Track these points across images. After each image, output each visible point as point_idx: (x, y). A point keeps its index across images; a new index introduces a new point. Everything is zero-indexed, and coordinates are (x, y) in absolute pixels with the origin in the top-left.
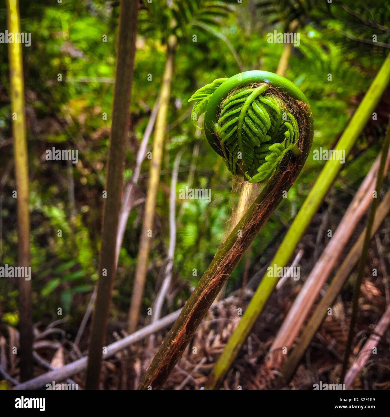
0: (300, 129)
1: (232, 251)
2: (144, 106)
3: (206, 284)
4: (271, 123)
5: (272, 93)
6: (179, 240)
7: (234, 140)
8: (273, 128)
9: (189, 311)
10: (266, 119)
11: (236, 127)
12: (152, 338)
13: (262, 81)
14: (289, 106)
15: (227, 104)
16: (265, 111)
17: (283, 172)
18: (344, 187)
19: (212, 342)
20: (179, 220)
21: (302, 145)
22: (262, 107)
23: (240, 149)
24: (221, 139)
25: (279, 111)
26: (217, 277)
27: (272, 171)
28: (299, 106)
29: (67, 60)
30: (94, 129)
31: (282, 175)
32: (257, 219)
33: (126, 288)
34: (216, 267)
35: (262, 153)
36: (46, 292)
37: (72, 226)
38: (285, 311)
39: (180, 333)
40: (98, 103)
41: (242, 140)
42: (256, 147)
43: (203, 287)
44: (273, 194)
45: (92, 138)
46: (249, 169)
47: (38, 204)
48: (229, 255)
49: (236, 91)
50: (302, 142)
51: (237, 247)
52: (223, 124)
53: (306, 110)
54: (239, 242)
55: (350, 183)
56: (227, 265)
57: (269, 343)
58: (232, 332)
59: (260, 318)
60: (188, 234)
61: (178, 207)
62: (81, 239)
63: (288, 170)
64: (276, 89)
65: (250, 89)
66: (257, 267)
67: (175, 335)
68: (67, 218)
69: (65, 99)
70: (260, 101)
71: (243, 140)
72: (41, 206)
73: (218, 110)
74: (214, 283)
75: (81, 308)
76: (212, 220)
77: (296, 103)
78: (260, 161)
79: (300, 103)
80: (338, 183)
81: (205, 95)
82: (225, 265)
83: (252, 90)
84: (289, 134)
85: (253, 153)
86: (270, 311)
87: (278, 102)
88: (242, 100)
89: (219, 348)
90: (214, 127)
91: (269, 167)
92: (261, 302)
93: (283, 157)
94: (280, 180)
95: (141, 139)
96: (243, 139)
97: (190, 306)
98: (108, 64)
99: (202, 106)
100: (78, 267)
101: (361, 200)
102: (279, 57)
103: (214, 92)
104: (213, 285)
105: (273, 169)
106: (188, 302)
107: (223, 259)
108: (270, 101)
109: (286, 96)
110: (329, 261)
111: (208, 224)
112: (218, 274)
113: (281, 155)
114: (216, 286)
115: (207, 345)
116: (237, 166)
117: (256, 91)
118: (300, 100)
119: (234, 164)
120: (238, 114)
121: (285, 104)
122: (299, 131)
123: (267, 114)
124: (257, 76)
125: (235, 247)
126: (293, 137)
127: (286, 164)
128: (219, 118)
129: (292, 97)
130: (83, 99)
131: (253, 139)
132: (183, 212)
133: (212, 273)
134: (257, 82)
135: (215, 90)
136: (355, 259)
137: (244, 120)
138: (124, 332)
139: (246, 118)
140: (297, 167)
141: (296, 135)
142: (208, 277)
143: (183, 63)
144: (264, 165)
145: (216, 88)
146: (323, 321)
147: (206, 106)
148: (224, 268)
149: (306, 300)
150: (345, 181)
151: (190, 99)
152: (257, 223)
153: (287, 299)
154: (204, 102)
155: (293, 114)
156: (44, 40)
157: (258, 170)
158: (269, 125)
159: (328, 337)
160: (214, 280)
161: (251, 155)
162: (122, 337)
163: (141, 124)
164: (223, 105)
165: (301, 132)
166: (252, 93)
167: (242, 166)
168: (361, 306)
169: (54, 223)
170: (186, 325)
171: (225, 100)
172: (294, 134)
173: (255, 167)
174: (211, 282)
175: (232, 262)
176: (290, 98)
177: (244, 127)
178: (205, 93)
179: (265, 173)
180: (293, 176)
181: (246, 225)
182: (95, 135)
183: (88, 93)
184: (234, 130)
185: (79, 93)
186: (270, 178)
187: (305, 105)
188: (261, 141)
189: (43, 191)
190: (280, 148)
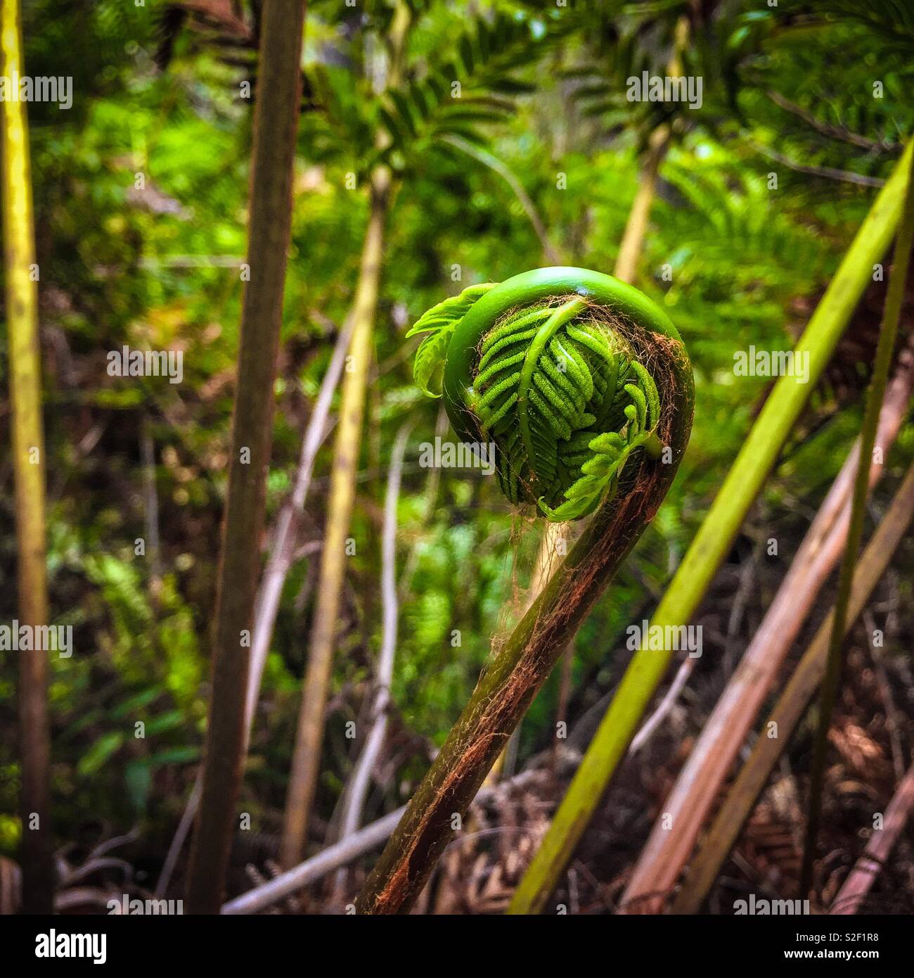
0: (661, 396)
1: (514, 680)
2: (320, 322)
3: (455, 758)
4: (595, 384)
5: (596, 318)
6: (405, 631)
7: (511, 426)
8: (600, 397)
9: (417, 822)
10: (583, 377)
11: (515, 395)
12: (341, 875)
13: (572, 292)
14: (636, 346)
15: (494, 345)
16: (581, 360)
17: (625, 495)
18: (789, 501)
19: (483, 882)
20: (406, 584)
21: (668, 433)
22: (573, 350)
23: (524, 447)
24: (481, 423)
25: (612, 358)
26: (480, 741)
27: (599, 496)
28: (658, 346)
29: (142, 221)
30: (205, 376)
31: (623, 501)
32: (570, 604)
33: (281, 750)
34: (477, 717)
35: (575, 454)
36: (88, 765)
37: (153, 603)
38: (658, 800)
39: (394, 877)
40: (213, 314)
41: (529, 425)
42: (561, 441)
43: (447, 765)
44: (605, 544)
45: (202, 397)
46: (546, 489)
47: (73, 553)
48: (507, 689)
49: (513, 313)
50: (668, 426)
51: (524, 669)
52: (485, 389)
53: (675, 354)
54: (529, 657)
55: (804, 491)
56: (502, 711)
57: (616, 884)
58: (528, 858)
59: (597, 818)
60: (428, 617)
61: (403, 555)
62: (174, 634)
63: (639, 489)
64: (605, 308)
65: (544, 311)
66: (591, 694)
67: (383, 882)
68: (143, 585)
69: (138, 306)
70: (568, 337)
71: (531, 425)
72: (80, 557)
73: (474, 357)
74: (474, 756)
75: (172, 802)
76: (484, 583)
77: (650, 338)
78: (573, 473)
79: (659, 338)
80: (775, 492)
81: (444, 322)
82: (498, 711)
83: (550, 311)
84: (635, 411)
85: (554, 454)
86: (622, 802)
87: (609, 338)
88: (527, 334)
89: (497, 898)
90: (464, 396)
91: (592, 487)
92: (594, 786)
93: (624, 463)
94: (621, 514)
95: (316, 396)
96: (532, 423)
97: (418, 812)
98: (236, 225)
99: (438, 346)
100: (167, 702)
101: (825, 537)
102: (628, 209)
103: (464, 315)
104: (470, 759)
105: (602, 491)
106: (413, 801)
107: (492, 697)
108: (590, 337)
109: (628, 324)
110: (755, 680)
111: (473, 592)
112: (481, 733)
113: (617, 458)
114: (478, 763)
115: (472, 892)
116: (519, 484)
117: (558, 315)
118: (660, 332)
119: (513, 479)
120: (517, 367)
121: (626, 340)
122: (661, 402)
123: (584, 366)
124: (560, 280)
125: (520, 670)
126: (645, 415)
127: (633, 477)
128: (475, 375)
129: (641, 325)
130: (180, 307)
131: (555, 423)
132: (413, 565)
133: (468, 732)
134: (559, 294)
135: (466, 310)
136: (815, 679)
137: (532, 380)
138: (271, 864)
139: (537, 376)
140: (658, 482)
141: (653, 412)
142: (459, 742)
143: (410, 219)
144: (579, 483)
145: (469, 305)
146: (746, 824)
147: (447, 346)
148: (496, 718)
149: (706, 772)
150: (791, 487)
151: (410, 331)
152: (570, 612)
153: (661, 771)
154: (444, 336)
155: (644, 363)
156: (88, 175)
157: (567, 495)
158: (589, 390)
159: (762, 862)
160: (474, 748)
161: (551, 459)
162: (269, 876)
163: (314, 363)
164: (485, 347)
165: (663, 402)
166: (549, 317)
167: (531, 484)
168: (837, 785)
169: (109, 596)
170: (409, 856)
171: (490, 336)
172: (648, 409)
173: (561, 486)
174: (467, 754)
175: (514, 704)
176: (636, 327)
177: (533, 395)
178: (443, 317)
179: (583, 500)
180: (650, 503)
181: (546, 618)
182: (208, 390)
183: (191, 293)
184: (511, 404)
185: (169, 294)
186: (597, 510)
187: (672, 342)
188: (572, 427)
189: (85, 523)
190: (615, 444)
